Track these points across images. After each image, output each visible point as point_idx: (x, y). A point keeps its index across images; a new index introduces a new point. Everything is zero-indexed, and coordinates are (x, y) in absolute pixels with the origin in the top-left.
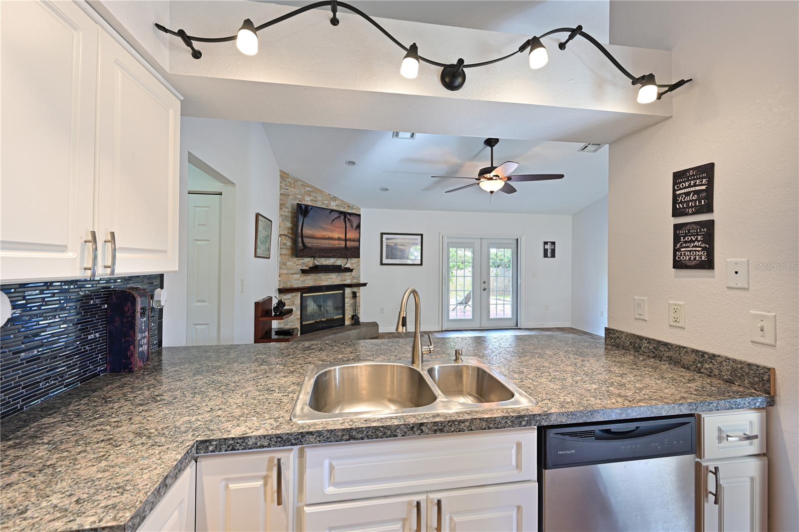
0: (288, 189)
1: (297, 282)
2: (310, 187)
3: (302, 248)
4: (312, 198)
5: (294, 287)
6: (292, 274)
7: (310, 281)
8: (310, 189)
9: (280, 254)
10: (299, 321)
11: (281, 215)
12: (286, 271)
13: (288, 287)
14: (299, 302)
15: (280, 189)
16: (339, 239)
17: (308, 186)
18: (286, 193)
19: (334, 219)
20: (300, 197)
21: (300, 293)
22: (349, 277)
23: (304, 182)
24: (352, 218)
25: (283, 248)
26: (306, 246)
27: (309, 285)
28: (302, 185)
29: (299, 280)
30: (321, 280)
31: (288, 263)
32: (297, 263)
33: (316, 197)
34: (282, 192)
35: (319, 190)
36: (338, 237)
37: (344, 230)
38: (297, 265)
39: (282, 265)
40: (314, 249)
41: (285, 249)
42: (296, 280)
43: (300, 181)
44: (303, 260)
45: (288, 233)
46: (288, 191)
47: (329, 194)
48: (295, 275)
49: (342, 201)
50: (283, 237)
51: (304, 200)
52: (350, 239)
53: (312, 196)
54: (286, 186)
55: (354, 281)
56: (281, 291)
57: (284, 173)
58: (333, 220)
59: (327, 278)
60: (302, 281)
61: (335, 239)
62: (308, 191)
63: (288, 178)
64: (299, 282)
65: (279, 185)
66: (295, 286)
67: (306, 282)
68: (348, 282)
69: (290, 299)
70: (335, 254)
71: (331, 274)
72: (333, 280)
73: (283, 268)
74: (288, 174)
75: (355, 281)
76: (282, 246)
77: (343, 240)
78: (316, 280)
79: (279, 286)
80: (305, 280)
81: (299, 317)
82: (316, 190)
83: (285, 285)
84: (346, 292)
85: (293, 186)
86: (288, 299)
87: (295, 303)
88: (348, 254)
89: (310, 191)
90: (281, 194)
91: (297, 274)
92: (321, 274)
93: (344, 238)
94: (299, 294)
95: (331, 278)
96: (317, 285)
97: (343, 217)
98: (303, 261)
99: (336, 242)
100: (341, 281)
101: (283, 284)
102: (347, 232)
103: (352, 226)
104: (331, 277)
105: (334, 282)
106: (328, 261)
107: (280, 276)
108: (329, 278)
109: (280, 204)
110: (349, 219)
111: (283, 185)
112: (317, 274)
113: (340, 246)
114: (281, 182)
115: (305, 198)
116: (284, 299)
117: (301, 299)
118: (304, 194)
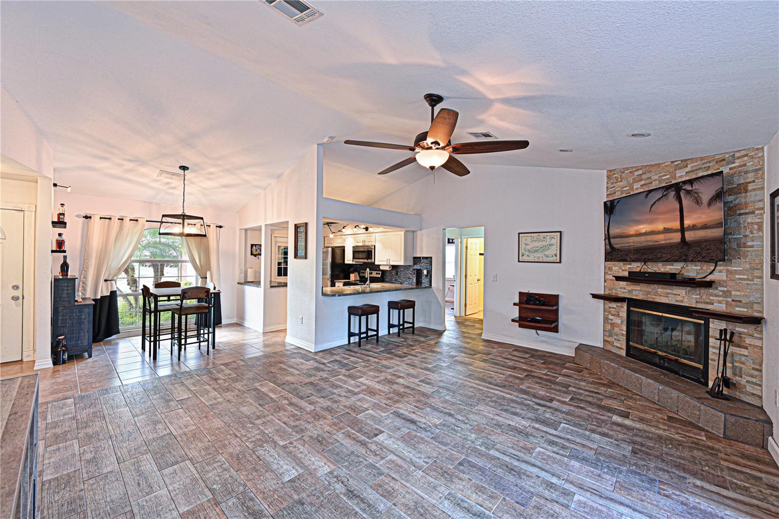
1: (623, 290)
2: (641, 169)
3: (610, 250)
4: (643, 182)
7: (639, 292)
8: (640, 172)
10: (625, 338)
12: (612, 276)
15: (607, 190)
16: (667, 231)
17: (636, 171)
19: (655, 202)
20: (629, 188)
22: (721, 298)
23: (632, 168)
24: (696, 186)
26: (615, 248)
27: (637, 298)
28: (630, 173)
29: (625, 289)
30: (656, 294)
31: (613, 268)
32: (623, 268)
33: (650, 178)
34: (609, 193)
35: (653, 166)
36: (664, 228)
37: (678, 213)
38: (623, 270)
39: (607, 270)
40: (624, 251)
42: (621, 288)
43: (628, 169)
44: (631, 264)
46: (614, 188)
47: (672, 162)
48: (621, 283)
49: (702, 159)
52: (694, 226)
53: (644, 180)
54: (612, 184)
55: (737, 309)
57: (611, 171)
58: (652, 205)
59: (668, 293)
60: (629, 290)
61: (659, 233)
62: (638, 175)
63: (614, 174)
64: (625, 291)
66: (622, 295)
67: (634, 293)
68: (719, 307)
69: (615, 308)
70: (659, 255)
71: (674, 287)
72: (679, 298)
73: (609, 273)
74: (615, 170)
75: (739, 310)
77: (676, 231)
78: (649, 293)
80: (632, 290)
81: (625, 333)
82: (648, 168)
83: (610, 292)
84: (711, 325)
85: (619, 180)
86: (613, 308)
87: (620, 315)
88: (691, 254)
89: (641, 175)
92: (655, 285)
93: (679, 227)
94: (625, 305)
95: (674, 294)
96: (649, 300)
97: (673, 193)
98: (631, 266)
99: (661, 237)
100: (697, 302)
101: (609, 290)
102: (685, 214)
103: (698, 201)
104: (674, 292)
105: (682, 301)
106: (671, 267)
107: (605, 281)
108: (671, 294)
110: (688, 192)
111: (610, 185)
112: (650, 285)
113: (668, 241)
114: (607, 183)
115: (633, 186)
116: (610, 307)
117: (629, 312)
118: (633, 183)
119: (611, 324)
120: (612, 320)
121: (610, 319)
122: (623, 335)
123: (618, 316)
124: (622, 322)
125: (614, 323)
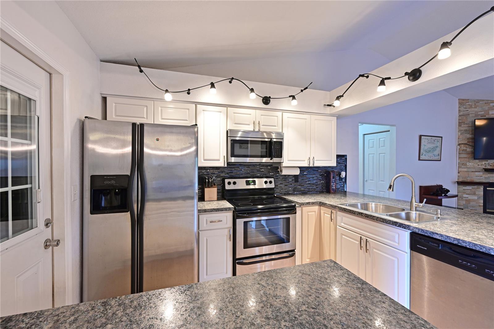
0: (468, 110)
1: (479, 178)
5: (475, 181)
6: (472, 172)
9: (459, 158)
11: (460, 131)
12: (466, 169)
13: (469, 181)
14: (482, 193)
15: (459, 112)
17: (492, 103)
18: (464, 114)
20: (483, 113)
21: (483, 186)
25: (462, 153)
28: (485, 103)
29: (481, 176)
34: (461, 113)
39: (461, 165)
41: (464, 153)
42: (477, 176)
43: (483, 100)
44: (487, 161)
45: (469, 142)
46: (468, 112)
48: (476, 173)
50: (462, 145)
51: (488, 114)
54: (466, 108)
56: (460, 183)
57: (463, 100)
60: (485, 177)
63: (468, 102)
64: (481, 178)
65: (457, 109)
66: (477, 181)
67: (491, 179)
69: (470, 190)
73: (462, 167)
74: (468, 100)
76: (461, 152)
79: (458, 179)
80: (489, 177)
81: (483, 204)
83: (466, 179)
85: (473, 106)
86: (468, 190)
87: (477, 193)
90: (460, 115)
91: (479, 172)
94: (482, 188)
101: (462, 178)
107: (459, 173)
109: (459, 122)
111: (462, 109)
114: (459, 107)
115: (489, 112)
116: (464, 189)
117: (485, 191)
118: (489, 110)
119: (466, 200)
120: (468, 197)
121: (465, 197)
122: (480, 206)
123: (474, 194)
124: (479, 198)
125: (470, 200)
